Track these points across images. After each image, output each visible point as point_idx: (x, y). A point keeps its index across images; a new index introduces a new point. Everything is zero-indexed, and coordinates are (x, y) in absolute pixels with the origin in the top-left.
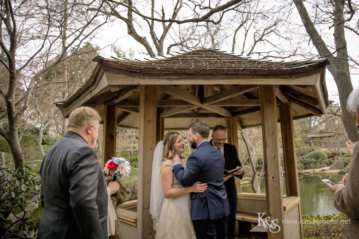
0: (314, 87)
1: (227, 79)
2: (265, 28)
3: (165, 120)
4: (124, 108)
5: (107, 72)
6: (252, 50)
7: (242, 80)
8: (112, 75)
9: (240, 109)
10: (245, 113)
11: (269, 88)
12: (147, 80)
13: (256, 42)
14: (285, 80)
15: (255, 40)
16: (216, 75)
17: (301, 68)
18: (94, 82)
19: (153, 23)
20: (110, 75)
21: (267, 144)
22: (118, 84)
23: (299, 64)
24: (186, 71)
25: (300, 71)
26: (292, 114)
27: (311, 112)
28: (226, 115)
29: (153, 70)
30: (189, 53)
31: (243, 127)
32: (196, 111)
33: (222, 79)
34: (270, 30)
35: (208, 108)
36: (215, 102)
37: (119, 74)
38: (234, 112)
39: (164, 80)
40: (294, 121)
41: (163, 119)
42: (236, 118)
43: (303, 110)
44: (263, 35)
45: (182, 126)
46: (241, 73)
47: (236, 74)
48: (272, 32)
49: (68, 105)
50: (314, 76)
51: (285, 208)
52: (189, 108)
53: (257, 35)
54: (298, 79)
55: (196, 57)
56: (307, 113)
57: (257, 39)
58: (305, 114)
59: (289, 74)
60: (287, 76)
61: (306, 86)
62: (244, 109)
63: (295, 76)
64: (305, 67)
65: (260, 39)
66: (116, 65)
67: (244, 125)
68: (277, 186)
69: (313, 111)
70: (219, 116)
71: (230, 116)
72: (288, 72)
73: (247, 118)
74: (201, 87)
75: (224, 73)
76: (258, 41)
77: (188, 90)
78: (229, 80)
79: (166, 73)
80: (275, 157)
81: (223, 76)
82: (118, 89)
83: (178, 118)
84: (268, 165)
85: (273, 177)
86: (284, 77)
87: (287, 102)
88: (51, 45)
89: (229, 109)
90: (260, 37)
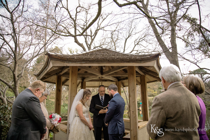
0: (153, 67)
1: (109, 63)
2: (140, 38)
3: (87, 83)
4: (66, 77)
5: (52, 60)
6: (133, 49)
7: (116, 64)
8: (54, 61)
9: (122, 78)
10: (124, 80)
11: (132, 67)
12: (71, 64)
13: (135, 45)
14: (138, 63)
15: (135, 44)
16: (103, 61)
17: (146, 58)
18: (47, 65)
19: (86, 37)
20: (53, 61)
21: (130, 95)
22: (57, 66)
23: (146, 56)
24: (88, 59)
25: (146, 59)
26: (147, 80)
27: (156, 80)
28: (115, 81)
29: (73, 59)
30: (95, 51)
31: (124, 86)
32: (101, 78)
33: (107, 63)
34: (142, 39)
35: (105, 77)
36: (108, 74)
37: (57, 61)
38: (119, 79)
39: (79, 64)
40: (147, 84)
41: (85, 82)
42: (120, 82)
43: (152, 79)
44: (139, 42)
45: (95, 86)
46: (115, 60)
47: (113, 61)
48: (143, 40)
49: (39, 76)
50: (153, 61)
51: (139, 127)
52: (96, 77)
53: (136, 41)
54: (145, 63)
55: (98, 53)
56: (154, 80)
57: (136, 44)
58: (153, 80)
59: (140, 61)
60: (139, 62)
61: (149, 66)
62: (124, 77)
63: (143, 62)
64: (148, 57)
65: (137, 44)
66: (56, 57)
67: (125, 85)
68: (135, 116)
69: (157, 79)
70: (112, 81)
71: (117, 81)
72: (139, 59)
73: (126, 82)
74: (102, 67)
75: (108, 60)
76: (137, 45)
77: (97, 68)
78: (110, 64)
79: (79, 60)
80: (134, 101)
81: (107, 62)
82: (57, 68)
83: (93, 82)
84: (131, 106)
85: (133, 112)
86: (138, 62)
87: (144, 74)
88: (35, 48)
89: (117, 78)
90: (137, 43)
